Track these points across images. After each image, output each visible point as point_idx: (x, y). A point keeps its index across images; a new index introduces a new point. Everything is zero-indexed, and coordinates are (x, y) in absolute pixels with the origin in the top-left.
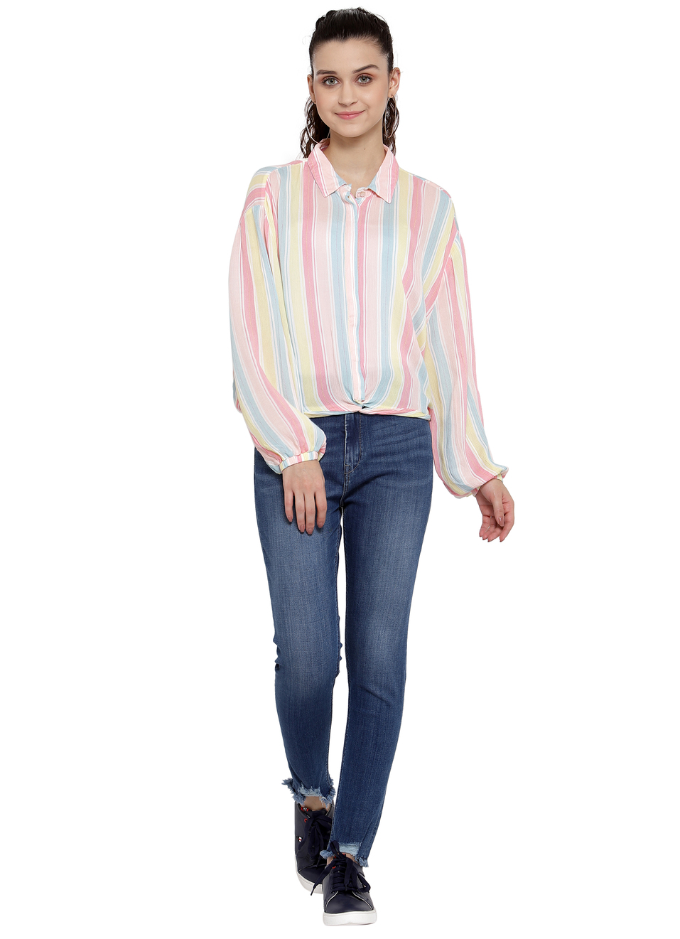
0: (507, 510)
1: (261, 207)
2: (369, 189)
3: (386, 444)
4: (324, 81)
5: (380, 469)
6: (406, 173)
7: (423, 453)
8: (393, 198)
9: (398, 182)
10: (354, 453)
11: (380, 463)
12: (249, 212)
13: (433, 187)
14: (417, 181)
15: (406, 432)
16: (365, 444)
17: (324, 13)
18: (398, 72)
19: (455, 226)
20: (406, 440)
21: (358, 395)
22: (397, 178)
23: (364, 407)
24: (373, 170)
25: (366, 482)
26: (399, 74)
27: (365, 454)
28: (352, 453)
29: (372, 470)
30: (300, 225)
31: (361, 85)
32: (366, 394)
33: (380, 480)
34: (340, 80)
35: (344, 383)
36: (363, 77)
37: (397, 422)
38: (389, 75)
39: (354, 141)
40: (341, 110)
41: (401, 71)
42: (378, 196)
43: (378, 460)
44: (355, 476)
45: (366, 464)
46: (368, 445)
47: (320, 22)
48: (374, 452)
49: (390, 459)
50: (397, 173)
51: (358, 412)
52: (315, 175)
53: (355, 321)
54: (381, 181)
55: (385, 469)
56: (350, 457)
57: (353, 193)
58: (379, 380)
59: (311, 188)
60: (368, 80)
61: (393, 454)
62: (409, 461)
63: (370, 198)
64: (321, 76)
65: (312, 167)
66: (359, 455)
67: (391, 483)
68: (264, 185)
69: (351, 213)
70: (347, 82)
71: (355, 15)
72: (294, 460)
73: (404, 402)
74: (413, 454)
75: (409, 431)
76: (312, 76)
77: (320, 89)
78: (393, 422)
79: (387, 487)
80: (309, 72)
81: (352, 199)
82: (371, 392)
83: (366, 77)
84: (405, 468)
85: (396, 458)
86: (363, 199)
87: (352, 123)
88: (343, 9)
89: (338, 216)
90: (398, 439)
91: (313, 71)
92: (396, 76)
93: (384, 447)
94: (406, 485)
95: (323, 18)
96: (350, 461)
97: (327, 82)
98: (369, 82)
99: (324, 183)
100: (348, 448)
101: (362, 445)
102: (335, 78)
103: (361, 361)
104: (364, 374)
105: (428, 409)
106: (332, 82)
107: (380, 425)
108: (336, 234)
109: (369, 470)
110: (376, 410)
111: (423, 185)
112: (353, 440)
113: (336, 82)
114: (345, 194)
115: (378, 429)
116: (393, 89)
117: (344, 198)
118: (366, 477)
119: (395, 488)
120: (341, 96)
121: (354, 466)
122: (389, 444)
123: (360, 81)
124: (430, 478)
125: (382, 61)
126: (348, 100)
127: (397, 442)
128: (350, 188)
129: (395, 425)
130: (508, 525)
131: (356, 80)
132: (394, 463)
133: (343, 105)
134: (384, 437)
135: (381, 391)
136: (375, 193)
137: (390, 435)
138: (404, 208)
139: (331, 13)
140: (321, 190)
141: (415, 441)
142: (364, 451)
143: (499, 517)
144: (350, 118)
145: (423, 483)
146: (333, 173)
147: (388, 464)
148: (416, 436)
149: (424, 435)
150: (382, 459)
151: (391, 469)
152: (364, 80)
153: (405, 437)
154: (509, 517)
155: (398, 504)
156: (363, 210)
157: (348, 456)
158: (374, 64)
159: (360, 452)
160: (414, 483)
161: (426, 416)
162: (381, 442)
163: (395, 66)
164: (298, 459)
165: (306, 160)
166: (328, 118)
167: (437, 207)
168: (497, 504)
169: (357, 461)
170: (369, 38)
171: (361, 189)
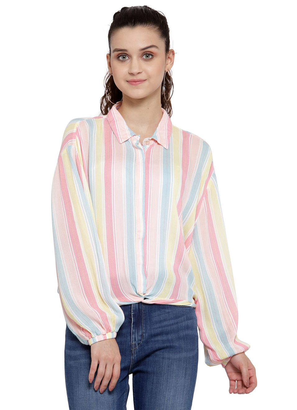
0: (252, 375)
1: (73, 147)
2: (152, 139)
3: (162, 327)
4: (118, 57)
5: (158, 345)
6: (177, 129)
7: (190, 332)
8: (169, 145)
9: (172, 135)
10: (138, 335)
11: (158, 341)
12: (65, 151)
13: (197, 139)
14: (186, 135)
15: (177, 317)
16: (146, 327)
17: (119, 9)
18: (173, 52)
19: (212, 168)
20: (177, 323)
21: (141, 290)
22: (171, 131)
23: (145, 299)
24: (154, 125)
25: (148, 356)
26: (174, 54)
27: (147, 335)
28: (136, 334)
29: (152, 346)
30: (102, 163)
31: (145, 60)
32: (147, 288)
33: (158, 353)
34: (130, 56)
35: (131, 281)
36: (147, 54)
37: (170, 310)
38: (166, 55)
39: (140, 101)
40: (131, 78)
41: (175, 52)
42: (158, 144)
43: (156, 339)
44: (139, 351)
45: (147, 342)
46: (148, 328)
47: (116, 15)
48: (153, 333)
49: (165, 338)
50: (171, 129)
51: (141, 303)
52: (112, 127)
53: (141, 235)
54: (160, 133)
55: (161, 345)
56: (135, 338)
57: (141, 141)
58: (156, 278)
59: (110, 137)
60: (151, 57)
61: (167, 333)
62: (179, 338)
63: (153, 145)
64: (117, 53)
65: (111, 122)
66: (142, 336)
67: (166, 355)
68: (75, 130)
69: (140, 155)
70: (135, 57)
71: (142, 10)
72: (101, 338)
73: (175, 295)
74: (182, 334)
75: (179, 317)
76: (110, 54)
77: (115, 63)
78: (167, 311)
79: (163, 358)
80: (107, 51)
81: (140, 145)
82: (150, 287)
83: (149, 54)
84: (176, 344)
85: (170, 337)
86: (148, 146)
87: (137, 88)
88: (133, 6)
89: (130, 158)
90: (171, 323)
91: (110, 50)
92: (171, 55)
93: (160, 329)
94: (177, 356)
95: (118, 12)
96: (135, 340)
97: (121, 58)
98: (152, 58)
99: (120, 134)
100: (134, 331)
101: (144, 328)
102: (127, 55)
103: (144, 265)
104: (146, 274)
105: (194, 299)
106: (124, 58)
107: (158, 313)
108: (129, 171)
109: (150, 346)
110: (154, 300)
111: (190, 136)
112: (137, 324)
113: (127, 58)
114: (135, 142)
115: (156, 316)
116: (169, 65)
117: (134, 144)
118: (147, 352)
119: (169, 359)
120: (131, 67)
121: (138, 344)
122: (164, 326)
123: (144, 57)
124: (196, 351)
125: (161, 44)
126: (135, 71)
127: (170, 325)
128: (139, 138)
129: (169, 312)
130: (253, 385)
131: (142, 56)
132: (168, 341)
133: (132, 74)
134: (160, 322)
135: (158, 286)
136: (156, 141)
137: (165, 320)
138: (177, 152)
139: (124, 9)
140: (117, 138)
141: (184, 324)
142: (145, 333)
143: (246, 380)
144: (136, 84)
145: (191, 354)
146: (126, 127)
147: (163, 341)
148: (184, 321)
149: (191, 319)
150: (159, 338)
151: (165, 345)
152: (147, 56)
153: (176, 321)
154: (253, 380)
155: (172, 370)
156: (148, 155)
157: (134, 337)
158: (155, 45)
159: (143, 333)
160: (184, 355)
161: (192, 304)
162: (158, 325)
163: (171, 48)
164: (104, 337)
165: (105, 116)
166: (121, 85)
167: (201, 152)
168: (244, 371)
169: (140, 340)
170: (151, 26)
171: (147, 139)
